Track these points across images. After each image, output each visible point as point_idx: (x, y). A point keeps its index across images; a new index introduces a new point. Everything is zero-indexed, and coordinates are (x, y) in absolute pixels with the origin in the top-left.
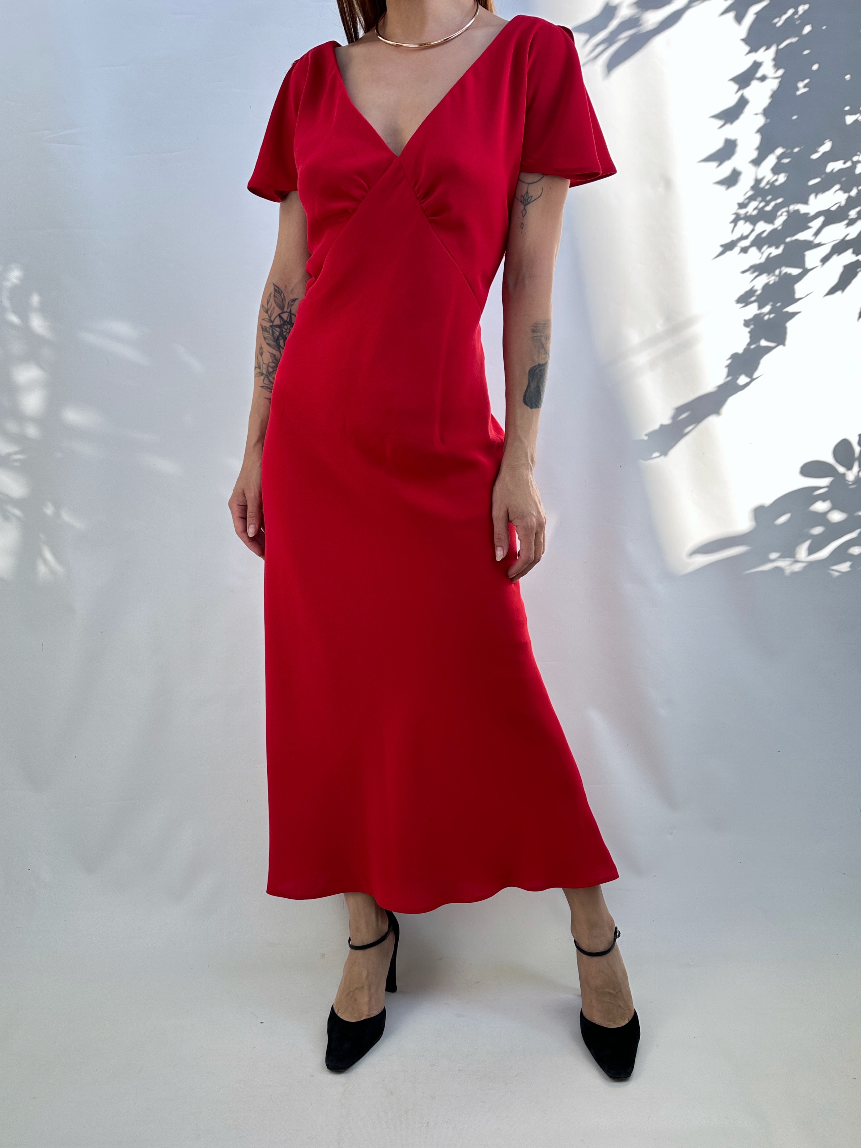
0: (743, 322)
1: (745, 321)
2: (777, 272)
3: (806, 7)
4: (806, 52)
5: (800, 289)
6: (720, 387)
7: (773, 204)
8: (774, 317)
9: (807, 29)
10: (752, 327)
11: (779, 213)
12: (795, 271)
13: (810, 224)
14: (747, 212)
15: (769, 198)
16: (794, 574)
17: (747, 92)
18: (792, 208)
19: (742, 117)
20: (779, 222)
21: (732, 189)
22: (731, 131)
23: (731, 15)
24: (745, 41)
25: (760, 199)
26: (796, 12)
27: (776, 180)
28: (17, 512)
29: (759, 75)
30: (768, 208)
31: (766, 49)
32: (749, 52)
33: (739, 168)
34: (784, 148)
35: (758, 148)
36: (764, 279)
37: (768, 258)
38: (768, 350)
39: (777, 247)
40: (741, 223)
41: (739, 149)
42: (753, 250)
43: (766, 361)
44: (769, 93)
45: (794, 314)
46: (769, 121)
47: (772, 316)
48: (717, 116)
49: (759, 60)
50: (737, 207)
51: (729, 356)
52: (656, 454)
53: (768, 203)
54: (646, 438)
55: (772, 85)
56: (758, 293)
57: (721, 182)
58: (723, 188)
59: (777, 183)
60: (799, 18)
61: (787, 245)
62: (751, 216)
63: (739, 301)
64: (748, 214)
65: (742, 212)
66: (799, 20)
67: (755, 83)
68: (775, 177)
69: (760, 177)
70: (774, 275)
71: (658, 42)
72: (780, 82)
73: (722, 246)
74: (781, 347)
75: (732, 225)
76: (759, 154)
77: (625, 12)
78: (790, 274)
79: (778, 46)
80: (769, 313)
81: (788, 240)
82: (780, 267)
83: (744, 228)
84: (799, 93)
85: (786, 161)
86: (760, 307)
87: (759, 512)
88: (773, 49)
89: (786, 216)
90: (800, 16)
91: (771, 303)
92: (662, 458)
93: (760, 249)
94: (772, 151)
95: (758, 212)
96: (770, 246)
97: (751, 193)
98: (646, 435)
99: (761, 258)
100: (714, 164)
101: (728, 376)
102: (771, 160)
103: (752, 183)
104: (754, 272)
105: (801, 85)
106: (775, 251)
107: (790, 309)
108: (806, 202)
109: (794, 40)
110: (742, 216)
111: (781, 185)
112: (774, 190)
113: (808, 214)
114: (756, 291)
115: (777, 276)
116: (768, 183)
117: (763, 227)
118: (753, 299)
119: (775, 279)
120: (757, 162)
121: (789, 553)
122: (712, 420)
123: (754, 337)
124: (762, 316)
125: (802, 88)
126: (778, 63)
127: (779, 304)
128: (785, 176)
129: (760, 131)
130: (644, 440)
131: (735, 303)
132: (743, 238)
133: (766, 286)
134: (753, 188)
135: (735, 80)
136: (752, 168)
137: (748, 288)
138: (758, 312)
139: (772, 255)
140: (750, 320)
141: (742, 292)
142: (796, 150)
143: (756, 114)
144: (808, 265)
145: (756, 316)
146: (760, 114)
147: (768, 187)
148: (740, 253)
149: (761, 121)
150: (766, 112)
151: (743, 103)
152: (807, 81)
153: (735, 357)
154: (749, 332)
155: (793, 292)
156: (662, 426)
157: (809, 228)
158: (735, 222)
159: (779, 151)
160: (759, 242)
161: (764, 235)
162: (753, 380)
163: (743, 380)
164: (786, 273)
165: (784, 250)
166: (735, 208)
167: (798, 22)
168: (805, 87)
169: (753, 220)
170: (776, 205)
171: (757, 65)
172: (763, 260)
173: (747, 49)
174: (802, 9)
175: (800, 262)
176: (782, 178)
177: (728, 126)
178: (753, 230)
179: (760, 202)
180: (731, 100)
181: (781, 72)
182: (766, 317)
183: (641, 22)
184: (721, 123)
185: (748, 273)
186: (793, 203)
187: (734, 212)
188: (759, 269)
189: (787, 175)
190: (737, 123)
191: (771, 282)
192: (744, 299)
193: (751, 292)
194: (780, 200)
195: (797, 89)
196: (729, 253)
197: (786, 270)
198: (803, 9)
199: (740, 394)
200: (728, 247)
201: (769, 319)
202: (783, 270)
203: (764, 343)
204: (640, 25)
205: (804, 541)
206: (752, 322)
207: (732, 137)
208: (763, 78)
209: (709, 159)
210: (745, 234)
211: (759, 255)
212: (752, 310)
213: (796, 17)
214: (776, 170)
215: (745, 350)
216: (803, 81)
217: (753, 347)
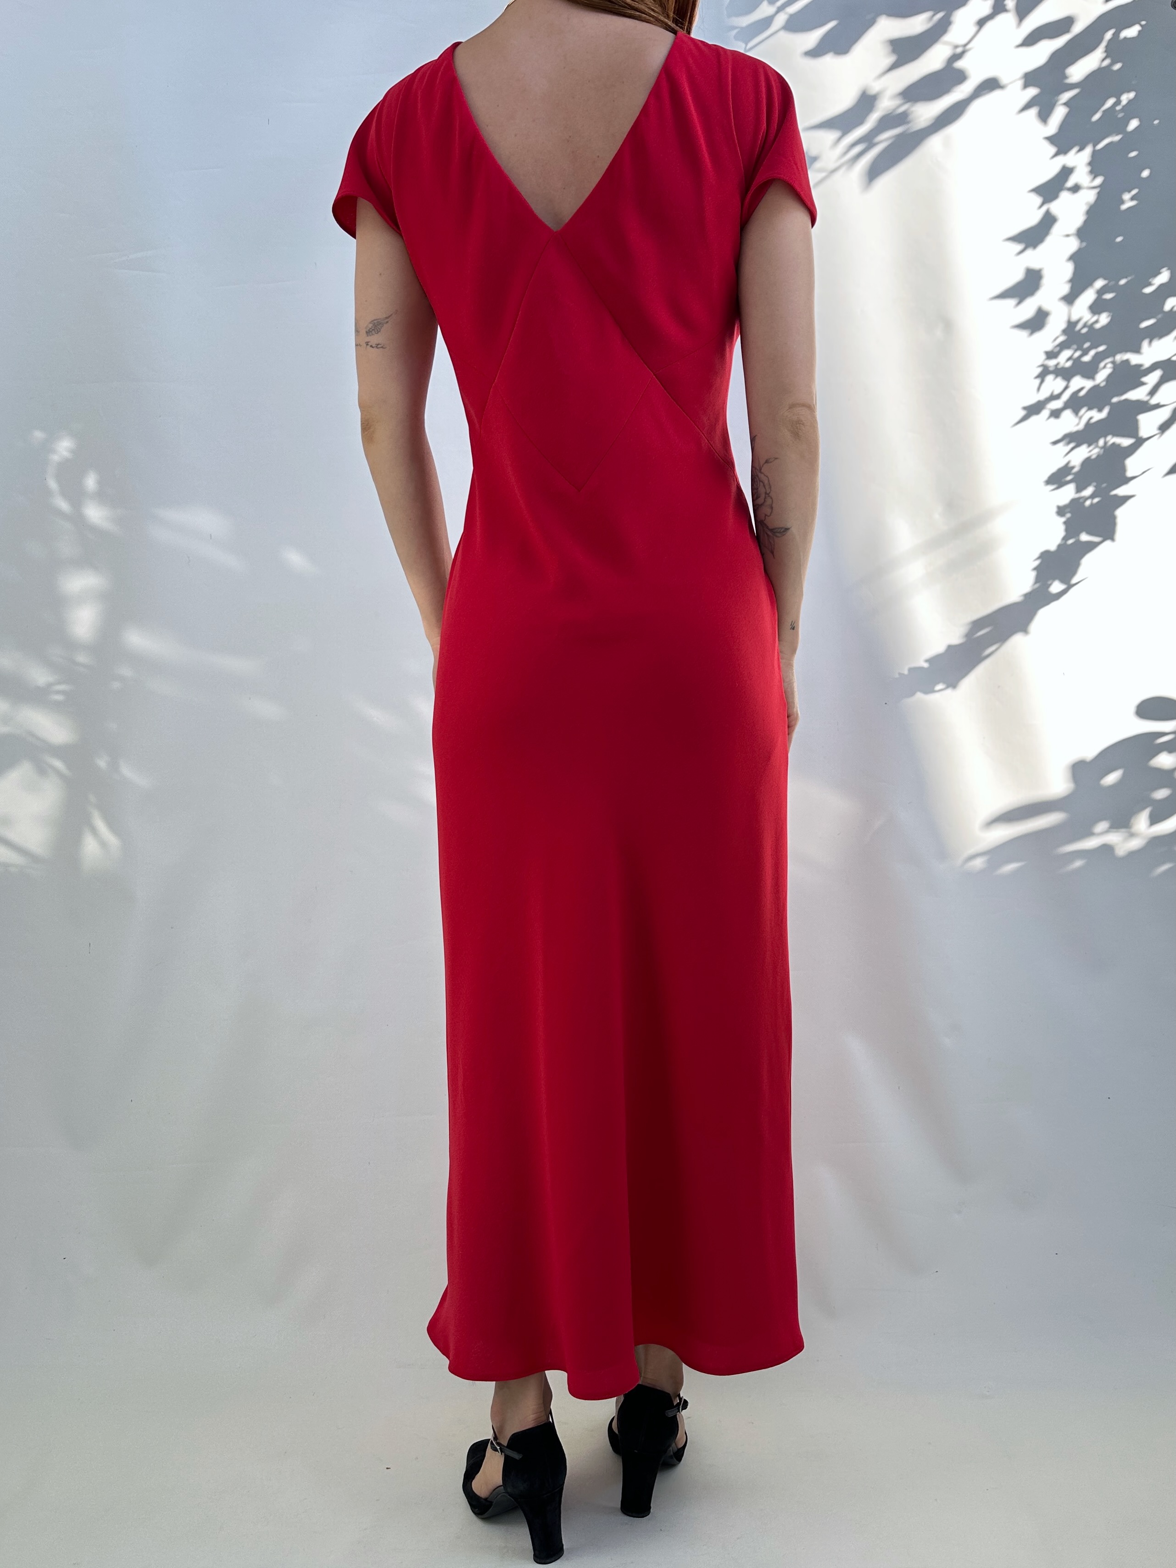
0: (1055, 510)
1: (1059, 507)
2: (1101, 442)
3: (1132, 95)
4: (1133, 154)
5: (1132, 465)
6: (1027, 596)
7: (1092, 353)
8: (1098, 502)
9: (1134, 124)
10: (1068, 515)
11: (1102, 365)
12: (1126, 442)
13: (1144, 379)
14: (1058, 364)
15: (1087, 345)
17: (1055, 207)
18: (1119, 358)
19: (1049, 240)
20: (1101, 376)
21: (1038, 335)
22: (1034, 258)
23: (1034, 111)
24: (1051, 139)
25: (1075, 347)
26: (1118, 102)
27: (1097, 322)
29: (1070, 183)
30: (1087, 359)
31: (1079, 151)
32: (1056, 155)
33: (1046, 307)
34: (1105, 279)
35: (1071, 281)
36: (1082, 453)
37: (1088, 425)
38: (1091, 547)
39: (1100, 410)
40: (1050, 378)
41: (1045, 281)
42: (1068, 414)
43: (1088, 562)
44: (1084, 208)
45: (1126, 498)
46: (1084, 244)
47: (1096, 500)
48: (1015, 239)
49: (1070, 164)
50: (1044, 357)
51: (1037, 555)
52: (940, 686)
53: (1085, 352)
54: (926, 665)
55: (1088, 197)
56: (1075, 470)
57: (1022, 326)
58: (1024, 334)
59: (1098, 326)
60: (1122, 110)
61: (1114, 407)
62: (1063, 369)
63: (1049, 481)
64: (1059, 367)
65: (1052, 363)
66: (1122, 112)
67: (1064, 195)
68: (1095, 318)
69: (1074, 318)
70: (1097, 446)
71: (935, 142)
72: (1099, 193)
73: (1025, 408)
74: (1108, 543)
75: (1038, 381)
76: (1072, 288)
77: (886, 104)
78: (1119, 445)
79: (1094, 146)
80: (1092, 496)
81: (1115, 400)
82: (1105, 436)
83: (1054, 384)
84: (1124, 207)
85: (1109, 296)
86: (1079, 490)
87: (1079, 769)
88: (1088, 150)
89: (1110, 368)
90: (1124, 107)
91: (1095, 484)
92: (949, 691)
93: (1076, 412)
94: (1090, 284)
95: (1073, 364)
96: (1090, 409)
97: (1062, 338)
98: (927, 661)
99: (1078, 424)
100: (1012, 302)
101: (1036, 582)
102: (1088, 297)
103: (1063, 326)
104: (1068, 443)
105: (1126, 196)
106: (1097, 416)
107: (1121, 491)
108: (1137, 350)
109: (1117, 138)
110: (1051, 369)
111: (1103, 328)
112: (1094, 335)
113: (1141, 365)
114: (1073, 468)
115: (1102, 448)
116: (1085, 326)
117: (1079, 383)
118: (1069, 478)
119: (1099, 452)
120: (1069, 299)
121: (1122, 822)
122: (1018, 639)
123: (1071, 529)
124: (1081, 500)
125: (1128, 202)
126: (1095, 168)
127: (1104, 485)
128: (1109, 316)
129: (1073, 258)
130: (921, 668)
131: (1043, 484)
132: (1054, 397)
133: (1087, 462)
134: (1065, 332)
135: (1038, 190)
136: (1063, 307)
137: (1061, 463)
138: (1078, 496)
139: (1093, 421)
140: (1066, 507)
141: (1053, 469)
142: (1123, 282)
143: (1068, 236)
144: (1143, 433)
145: (1073, 501)
146: (1073, 235)
147: (1084, 330)
148: (1049, 418)
149: (1074, 245)
150: (1081, 233)
151: (1049, 221)
152: (1134, 192)
153: (1045, 556)
154: (1065, 523)
155: (1124, 469)
156: (950, 647)
157: (1143, 384)
158: (1042, 376)
159: (1099, 283)
160: (1075, 404)
161: (1082, 393)
162: (1070, 587)
163: (1056, 587)
164: (1114, 444)
165: (1109, 414)
166: (1041, 358)
167: (1120, 115)
168: (1132, 199)
169: (1066, 374)
170: (1097, 354)
171: (1066, 172)
172: (1081, 426)
173: (1053, 150)
174: (1125, 98)
175: (1132, 429)
176: (1104, 319)
177: (1030, 252)
178: (1066, 388)
179: (1076, 351)
180: (1033, 217)
181: (1099, 180)
182: (1088, 503)
183: (910, 117)
184: (1019, 247)
185: (1061, 445)
186: (1120, 352)
187: (1040, 363)
188: (1074, 439)
189: (1111, 314)
190: (1042, 247)
191: (1094, 457)
192: (1057, 479)
193: (1066, 469)
194: (1102, 348)
195: (1122, 202)
196: (1034, 419)
197: (1112, 440)
198: (1127, 98)
199: (1054, 605)
200: (1033, 410)
201: (1092, 505)
202: (1109, 441)
203: (1084, 537)
204: (908, 123)
205: (1144, 808)
206: (1068, 510)
207: (1035, 266)
208: (1076, 189)
209: (1005, 295)
210: (1056, 392)
211: (1076, 420)
212: (1068, 493)
213: (1118, 108)
214: (1096, 308)
215: (1059, 546)
216: (1129, 191)
217: (1070, 542)
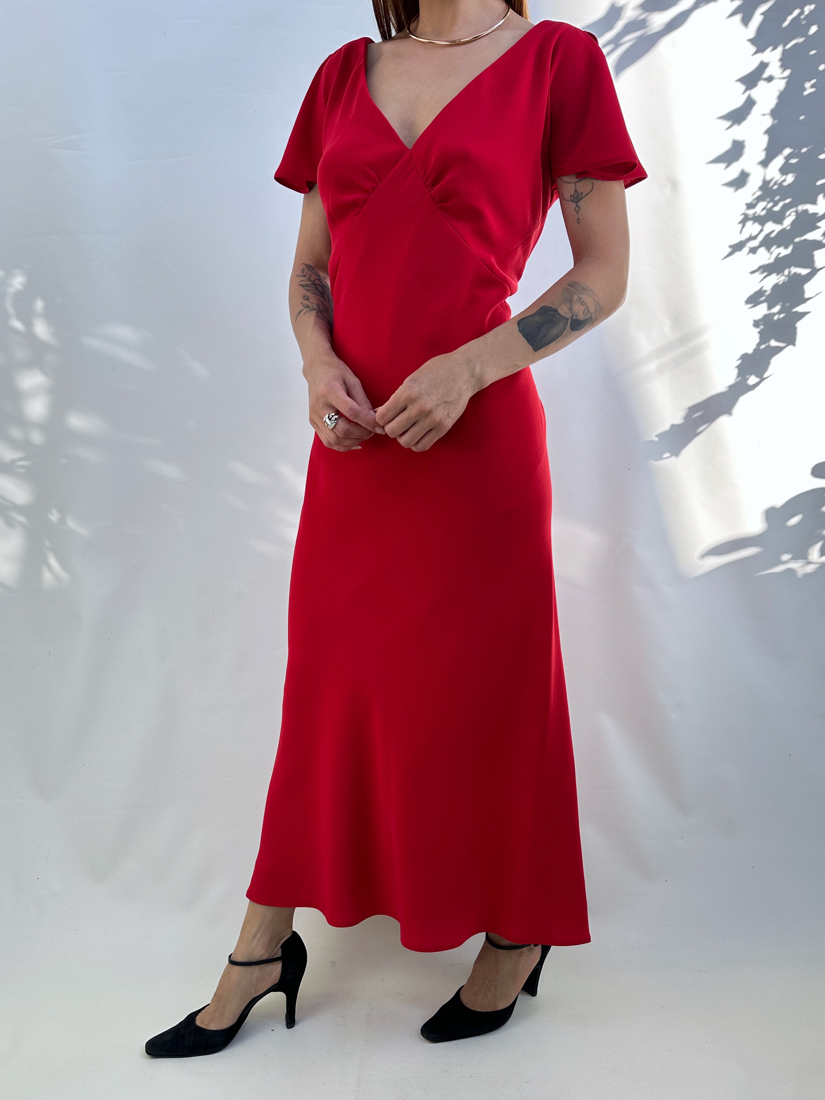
0: (752, 323)
1: (754, 321)
2: (786, 272)
3: (812, 7)
4: (813, 52)
5: (809, 289)
6: (731, 387)
7: (781, 204)
8: (784, 317)
9: (814, 29)
10: (762, 327)
11: (788, 213)
12: (804, 272)
13: (819, 224)
14: (755, 213)
15: (777, 198)
16: (807, 576)
17: (754, 93)
18: (801, 208)
19: (750, 118)
20: (788, 222)
21: (741, 191)
22: (739, 132)
23: (738, 17)
24: (752, 41)
25: (768, 199)
26: (802, 13)
27: (784, 180)
28: (22, 519)
29: (766, 75)
30: (777, 208)
31: (773, 50)
32: (756, 52)
33: (747, 170)
34: (791, 148)
35: (767, 149)
36: (772, 280)
37: (777, 259)
38: (778, 350)
39: (786, 248)
40: (749, 223)
41: (747, 150)
42: (762, 250)
43: (776, 361)
44: (777, 94)
45: (804, 314)
46: (776, 121)
47: (782, 316)
48: (725, 117)
49: (766, 60)
50: (745, 207)
51: (739, 356)
52: (667, 455)
53: (776, 204)
54: (656, 439)
55: (779, 85)
56: (768, 293)
57: (729, 184)
58: (731, 190)
59: (785, 184)
60: (805, 19)
61: (796, 245)
62: (759, 216)
63: (748, 302)
64: (756, 215)
65: (751, 212)
66: (805, 20)
67: (762, 84)
68: (783, 178)
69: (768, 178)
70: (783, 275)
71: (666, 43)
72: (787, 82)
73: (730, 246)
74: (791, 347)
75: (741, 226)
76: (767, 155)
77: (630, 14)
78: (800, 274)
79: (784, 46)
80: (779, 313)
81: (797, 240)
82: (789, 268)
83: (752, 228)
84: (806, 93)
85: (793, 161)
86: (770, 308)
87: (771, 514)
88: (780, 49)
89: (794, 216)
90: (806, 16)
91: (781, 303)
92: (673, 458)
93: (768, 249)
94: (780, 152)
95: (767, 213)
96: (779, 247)
97: (759, 193)
98: (657, 436)
99: (769, 259)
100: (723, 165)
101: (738, 376)
102: (779, 161)
103: (760, 183)
104: (763, 272)
105: (808, 85)
106: (784, 252)
107: (800, 309)
108: (814, 202)
109: (801, 40)
110: (750, 217)
111: (789, 185)
112: (783, 191)
113: (817, 214)
114: (765, 291)
115: (786, 276)
116: (775, 184)
117: (771, 227)
118: (763, 299)
119: (784, 280)
120: (765, 163)
121: (800, 554)
122: (723, 420)
123: (764, 338)
124: (771, 316)
125: (809, 89)
126: (785, 62)
127: (788, 304)
128: (793, 176)
129: (768, 132)
130: (654, 441)
131: (744, 303)
132: (752, 238)
133: (776, 287)
134: (761, 188)
135: (743, 80)
136: (760, 168)
137: (757, 288)
138: (768, 312)
139: (781, 256)
140: (759, 320)
141: (751, 292)
142: (804, 150)
143: (764, 115)
144: (818, 265)
145: (766, 316)
146: (767, 114)
147: (775, 187)
148: (749, 253)
149: (768, 122)
150: (774, 113)
151: (750, 104)
152: (813, 81)
153: (745, 357)
154: (759, 332)
155: (803, 292)
156: (673, 426)
157: (818, 228)
158: (743, 222)
159: (787, 151)
160: (768, 243)
161: (773, 235)
162: (762, 379)
163: (752, 380)
164: (795, 273)
165: (793, 250)
166: (743, 209)
167: (804, 22)
168: (812, 87)
169: (761, 220)
170: (784, 205)
171: (763, 66)
172: (772, 260)
173: (754, 49)
174: (808, 9)
175: (809, 262)
176: (790, 178)
177: (735, 127)
178: (761, 231)
179: (769, 202)
180: (738, 101)
181: (787, 73)
182: (776, 318)
183: (647, 24)
184: (728, 124)
185: (757, 274)
186: (801, 203)
187: (742, 212)
188: (767, 269)
189: (795, 175)
190: (744, 124)
191: (780, 283)
192: (754, 300)
193: (760, 293)
194: (788, 201)
195: (805, 89)
196: (737, 254)
197: (794, 270)
198: (809, 9)
199: (750, 394)
200: (737, 247)
201: (778, 319)
202: (792, 270)
203: (773, 343)
204: (646, 27)
205: (816, 543)
206: (761, 323)
207: (740, 138)
208: (770, 79)
209: (718, 160)
210: (754, 234)
211: (768, 255)
212: (761, 310)
213: (802, 17)
214: (784, 170)
215: (755, 350)
216: (810, 81)
217: (763, 347)
